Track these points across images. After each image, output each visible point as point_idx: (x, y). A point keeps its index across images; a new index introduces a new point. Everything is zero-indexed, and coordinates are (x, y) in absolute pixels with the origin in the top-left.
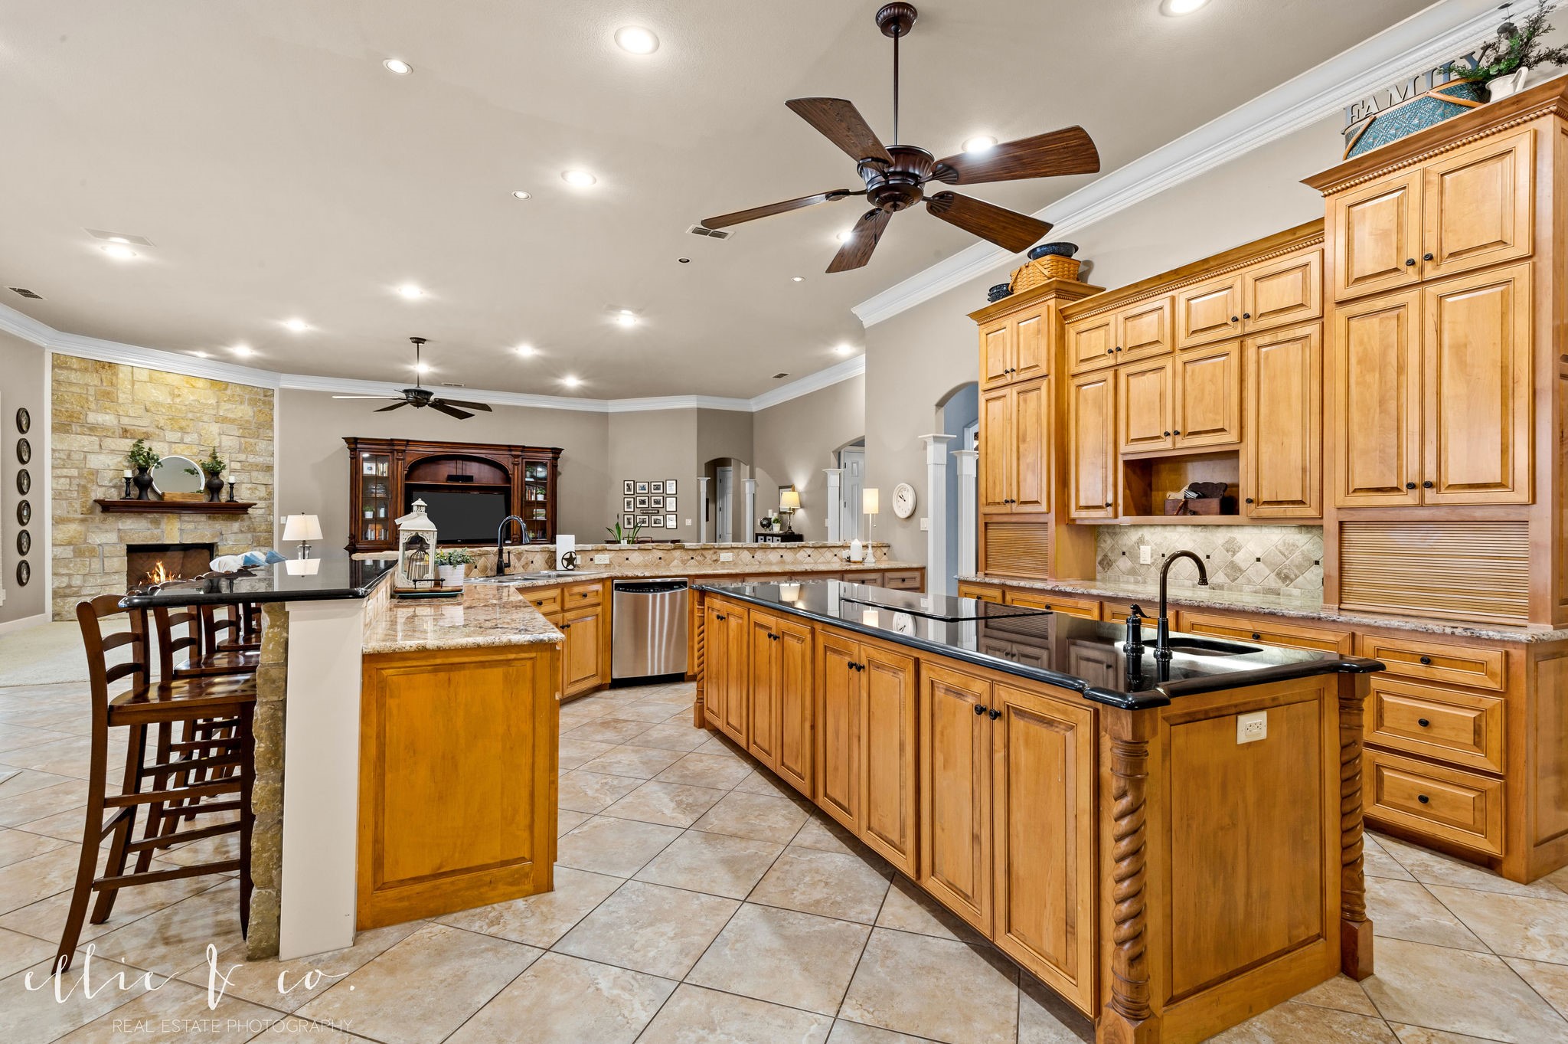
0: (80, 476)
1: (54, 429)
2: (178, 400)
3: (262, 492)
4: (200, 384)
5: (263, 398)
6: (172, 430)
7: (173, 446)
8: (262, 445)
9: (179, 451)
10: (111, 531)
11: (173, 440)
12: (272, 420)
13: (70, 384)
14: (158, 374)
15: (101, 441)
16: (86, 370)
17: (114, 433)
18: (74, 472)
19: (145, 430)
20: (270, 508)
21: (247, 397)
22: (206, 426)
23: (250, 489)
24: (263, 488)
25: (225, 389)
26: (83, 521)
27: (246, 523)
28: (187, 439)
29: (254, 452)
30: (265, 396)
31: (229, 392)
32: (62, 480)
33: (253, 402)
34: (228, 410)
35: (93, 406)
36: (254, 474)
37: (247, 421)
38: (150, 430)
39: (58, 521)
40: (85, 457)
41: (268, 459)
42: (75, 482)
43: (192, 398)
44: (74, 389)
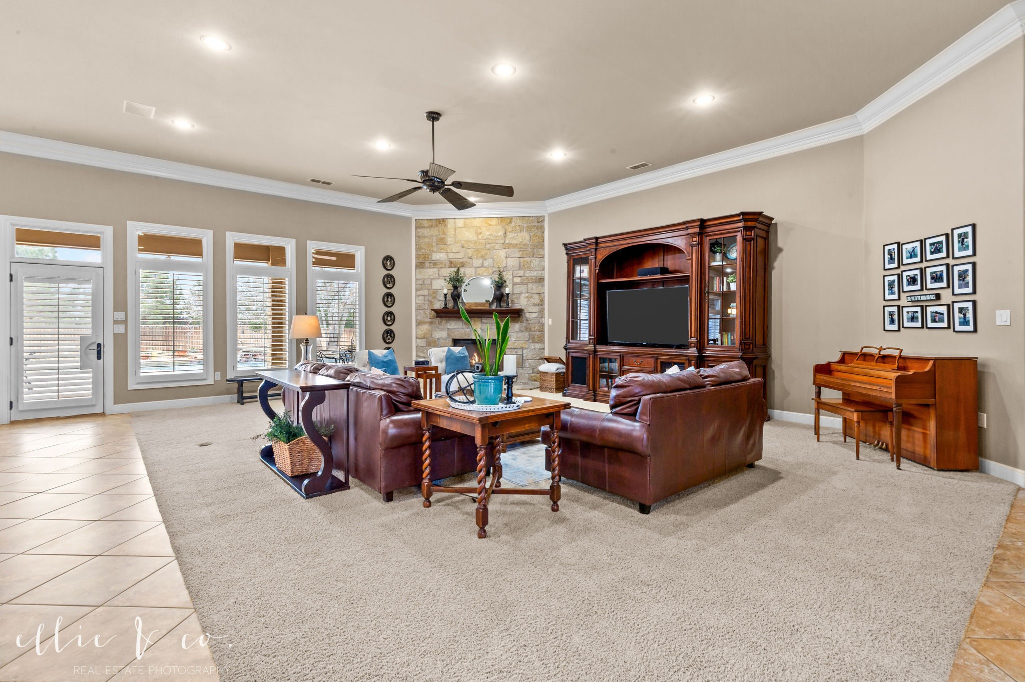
0: (429, 295)
1: (417, 267)
2: (480, 237)
3: (536, 298)
4: (494, 222)
5: (536, 224)
6: (477, 258)
7: (478, 269)
8: (535, 262)
9: (481, 272)
10: (444, 330)
11: (477, 265)
12: (543, 241)
13: (424, 237)
14: (468, 221)
15: (439, 271)
16: (432, 226)
17: (445, 264)
18: (426, 292)
19: (461, 260)
20: (542, 312)
21: (525, 225)
22: (497, 252)
23: (527, 297)
24: (537, 296)
25: (510, 222)
26: (431, 323)
27: (524, 324)
28: (486, 264)
29: (529, 268)
30: (538, 222)
31: (513, 224)
32: (420, 298)
33: (529, 229)
34: (512, 238)
35: (435, 249)
36: (530, 285)
37: (525, 245)
38: (465, 260)
39: (419, 323)
40: (431, 283)
41: (540, 273)
42: (426, 298)
43: (488, 233)
44: (427, 240)
